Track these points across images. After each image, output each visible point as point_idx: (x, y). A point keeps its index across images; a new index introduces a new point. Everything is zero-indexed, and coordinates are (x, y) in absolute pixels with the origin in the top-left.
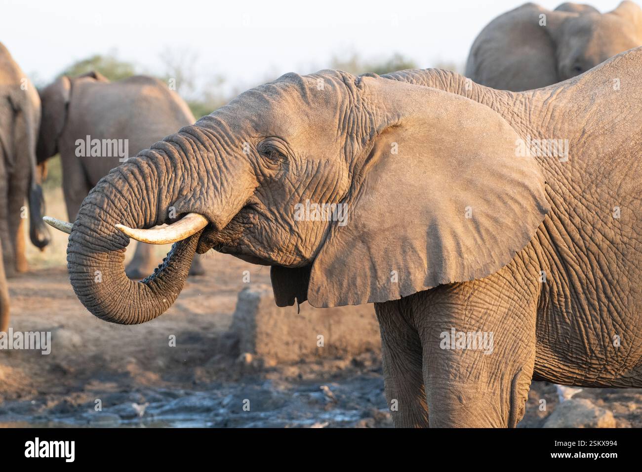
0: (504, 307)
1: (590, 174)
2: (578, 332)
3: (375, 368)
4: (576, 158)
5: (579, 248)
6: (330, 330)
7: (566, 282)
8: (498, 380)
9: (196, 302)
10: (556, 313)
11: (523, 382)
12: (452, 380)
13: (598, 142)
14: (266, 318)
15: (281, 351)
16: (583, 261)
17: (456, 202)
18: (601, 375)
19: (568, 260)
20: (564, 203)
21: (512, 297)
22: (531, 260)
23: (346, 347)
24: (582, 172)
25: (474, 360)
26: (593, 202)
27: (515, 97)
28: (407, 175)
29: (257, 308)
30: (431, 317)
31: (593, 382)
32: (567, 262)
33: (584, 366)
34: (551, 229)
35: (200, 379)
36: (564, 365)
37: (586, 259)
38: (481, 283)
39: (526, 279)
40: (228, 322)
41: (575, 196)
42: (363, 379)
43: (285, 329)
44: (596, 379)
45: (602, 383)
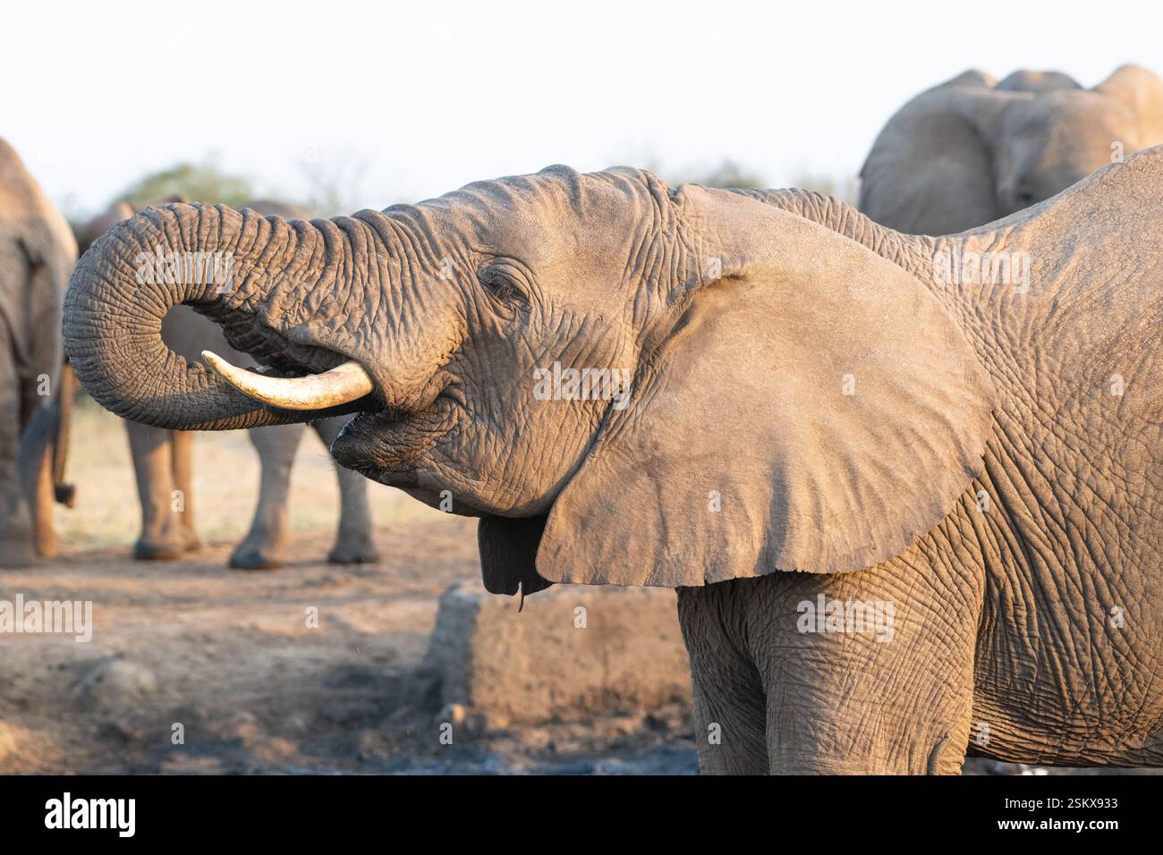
0: (914, 622)
1: (1069, 382)
2: (1049, 670)
3: (687, 731)
4: (1043, 353)
5: (1052, 516)
6: (605, 663)
7: (1028, 581)
8: (905, 755)
9: (363, 611)
10: (1010, 637)
11: (949, 759)
12: (821, 753)
13: (1082, 323)
14: (490, 641)
15: (518, 700)
16: (1058, 541)
17: (822, 430)
18: (1089, 746)
19: (1032, 539)
20: (1025, 436)
21: (930, 603)
22: (965, 540)
23: (635, 693)
24: (1055, 377)
25: (861, 717)
26: (1076, 432)
27: (933, 244)
28: (744, 368)
29: (473, 622)
30: (783, 638)
31: (1073, 758)
32: (1031, 543)
33: (1059, 731)
34: (1001, 482)
35: (370, 751)
36: (1021, 730)
37: (1064, 537)
38: (873, 577)
39: (955, 573)
40: (420, 649)
41: (1044, 422)
42: (666, 752)
43: (525, 661)
44: (1081, 752)
45: (1091, 758)
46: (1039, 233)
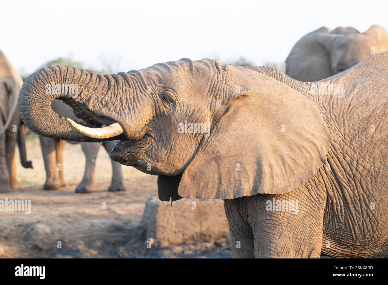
0: (303, 211)
1: (355, 130)
2: (348, 227)
3: (228, 247)
4: (346, 120)
5: (349, 175)
6: (201, 224)
8: (300, 255)
9: (120, 207)
10: (335, 216)
11: (315, 257)
12: (272, 254)
13: (359, 111)
14: (162, 217)
15: (172, 237)
16: (351, 183)
17: (273, 146)
18: (361, 252)
19: (342, 183)
20: (340, 148)
21: (308, 204)
22: (320, 183)
23: (211, 235)
24: (350, 129)
25: (286, 242)
26: (357, 147)
27: (309, 85)
28: (247, 126)
29: (157, 211)
30: (259, 216)
31: (356, 256)
33: (351, 247)
34: (332, 164)
35: (122, 254)
36: (338, 247)
37: (353, 182)
38: (290, 196)
39: (317, 194)
40: (139, 219)
41: (346, 143)
43: (174, 224)
44: (358, 254)
45: (362, 256)
46: (344, 81)
